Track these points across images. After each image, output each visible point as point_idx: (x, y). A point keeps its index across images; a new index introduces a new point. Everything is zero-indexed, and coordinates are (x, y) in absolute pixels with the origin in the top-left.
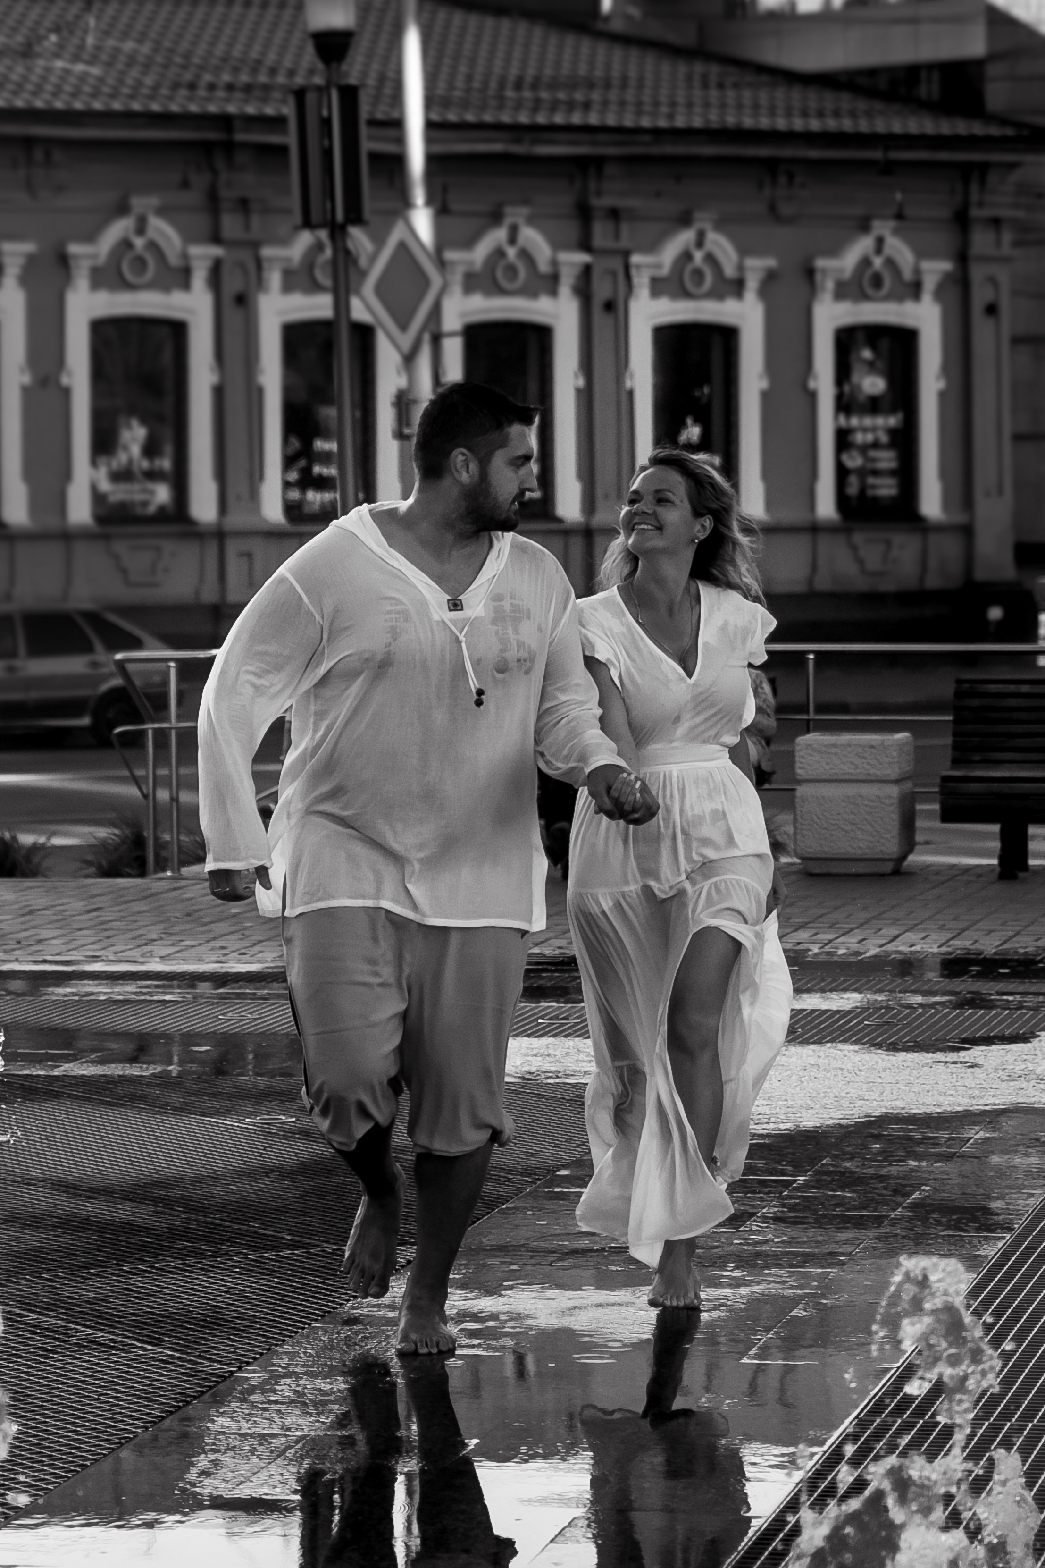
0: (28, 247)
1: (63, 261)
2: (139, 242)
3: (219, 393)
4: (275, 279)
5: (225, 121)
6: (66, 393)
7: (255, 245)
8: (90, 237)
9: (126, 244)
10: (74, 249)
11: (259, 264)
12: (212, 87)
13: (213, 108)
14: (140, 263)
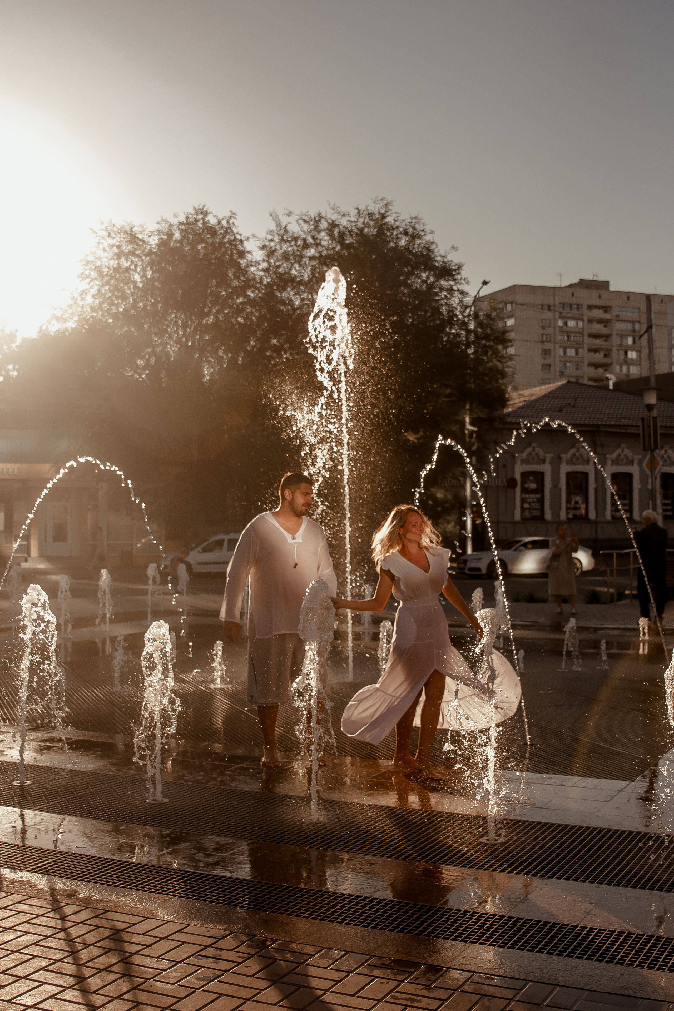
0: (552, 455)
1: (560, 458)
2: (577, 454)
3: (596, 489)
4: (609, 462)
5: (598, 426)
6: (560, 489)
7: (605, 455)
8: (566, 453)
9: (574, 454)
10: (562, 456)
11: (605, 459)
12: (594, 418)
13: (595, 423)
14: (578, 459)
